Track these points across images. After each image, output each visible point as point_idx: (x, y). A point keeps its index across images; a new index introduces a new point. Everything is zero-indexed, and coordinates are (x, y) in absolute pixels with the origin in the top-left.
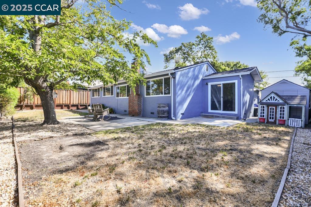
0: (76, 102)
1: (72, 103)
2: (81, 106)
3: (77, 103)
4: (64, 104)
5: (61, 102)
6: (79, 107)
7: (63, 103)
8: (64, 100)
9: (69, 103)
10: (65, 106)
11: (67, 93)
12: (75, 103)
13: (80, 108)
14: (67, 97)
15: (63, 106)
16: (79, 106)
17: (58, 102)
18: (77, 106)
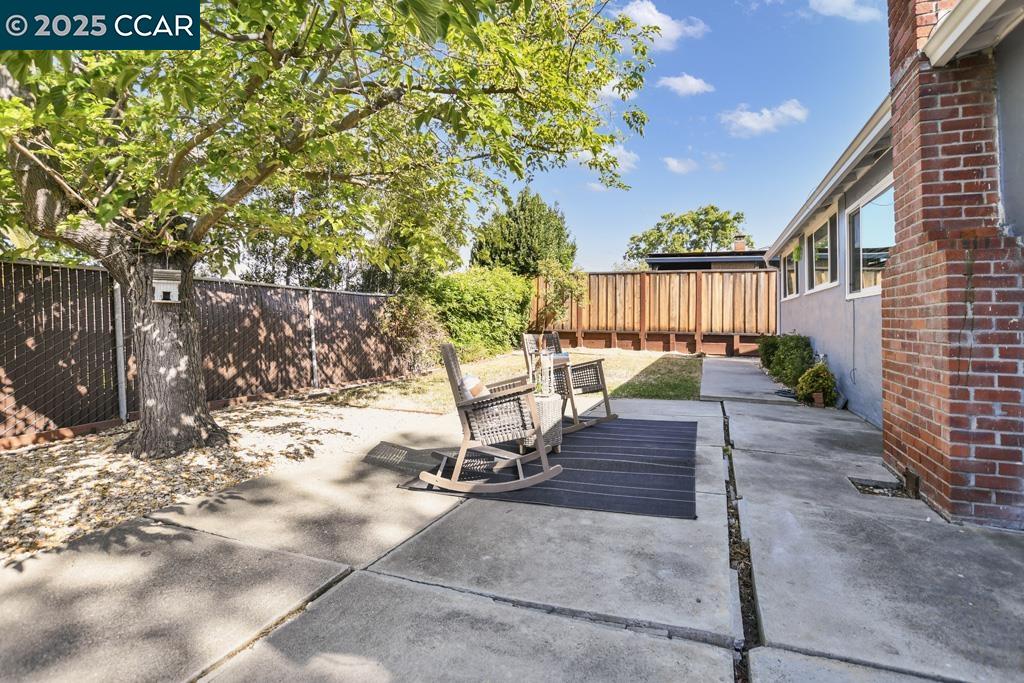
0: (721, 322)
1: (704, 328)
2: (744, 339)
3: (727, 327)
4: (674, 329)
5: (664, 324)
6: (737, 344)
7: (672, 325)
8: (675, 313)
9: (692, 327)
10: (680, 337)
11: (685, 287)
12: (717, 329)
13: (741, 351)
14: (684, 300)
15: (672, 337)
16: (737, 339)
17: (654, 324)
18: (726, 339)
